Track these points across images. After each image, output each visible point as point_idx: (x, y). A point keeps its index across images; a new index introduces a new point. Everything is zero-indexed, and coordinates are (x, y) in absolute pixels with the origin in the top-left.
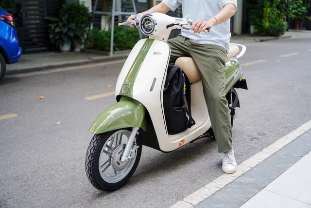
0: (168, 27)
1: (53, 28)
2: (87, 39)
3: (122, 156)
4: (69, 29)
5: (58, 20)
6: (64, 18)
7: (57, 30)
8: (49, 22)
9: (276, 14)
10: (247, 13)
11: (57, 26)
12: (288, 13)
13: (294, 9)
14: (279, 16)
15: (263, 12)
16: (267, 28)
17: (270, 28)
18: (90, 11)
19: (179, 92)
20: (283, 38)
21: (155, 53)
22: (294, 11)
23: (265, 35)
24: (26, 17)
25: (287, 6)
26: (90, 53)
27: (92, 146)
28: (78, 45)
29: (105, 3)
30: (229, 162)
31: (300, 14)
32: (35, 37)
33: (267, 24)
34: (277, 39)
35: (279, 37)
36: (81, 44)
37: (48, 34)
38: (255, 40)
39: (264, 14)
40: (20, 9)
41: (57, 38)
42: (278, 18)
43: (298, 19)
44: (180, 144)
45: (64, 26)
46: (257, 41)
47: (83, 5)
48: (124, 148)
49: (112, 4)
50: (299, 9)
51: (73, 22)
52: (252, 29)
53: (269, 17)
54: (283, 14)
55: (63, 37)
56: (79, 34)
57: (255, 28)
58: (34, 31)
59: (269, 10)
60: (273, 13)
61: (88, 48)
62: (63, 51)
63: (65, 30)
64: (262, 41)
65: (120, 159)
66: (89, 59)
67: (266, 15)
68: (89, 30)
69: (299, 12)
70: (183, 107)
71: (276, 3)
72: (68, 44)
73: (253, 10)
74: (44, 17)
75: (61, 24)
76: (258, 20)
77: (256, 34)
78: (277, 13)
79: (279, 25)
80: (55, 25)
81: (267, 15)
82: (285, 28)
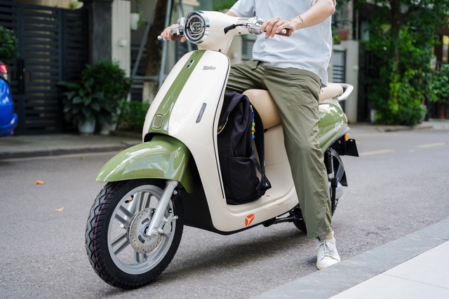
0: (226, 30)
1: (69, 97)
2: (121, 116)
3: (147, 228)
4: (94, 100)
5: (79, 86)
6: (87, 84)
7: (76, 101)
8: (64, 89)
9: (408, 93)
10: (366, 91)
11: (77, 95)
12: (426, 92)
13: (435, 88)
14: (413, 95)
15: (389, 89)
16: (396, 113)
17: (400, 113)
18: (128, 75)
19: (244, 132)
20: (420, 128)
21: (205, 68)
22: (436, 92)
23: (393, 124)
24: (30, 80)
25: (425, 82)
26: (124, 136)
27: (97, 204)
28: (106, 125)
29: (150, 64)
30: (327, 254)
31: (445, 95)
32: (42, 111)
33: (395, 108)
34: (410, 130)
35: (415, 127)
36: (110, 123)
37: (61, 106)
38: (377, 130)
39: (391, 92)
40: (23, 67)
41: (74, 112)
42: (412, 99)
43: (443, 103)
44: (246, 221)
45: (87, 95)
46: (380, 131)
47: (117, 66)
48: (152, 215)
49: (160, 66)
50: (443, 89)
51: (101, 91)
52: (373, 115)
53: (398, 97)
54: (419, 93)
55: (84, 111)
56: (108, 108)
57: (378, 113)
58: (42, 102)
59: (398, 86)
60: (403, 91)
61: (122, 130)
62: (83, 133)
63: (87, 101)
64: (388, 131)
65: (145, 232)
66: (122, 143)
67: (393, 92)
68: (125, 103)
69: (444, 93)
70: (251, 158)
71: (408, 76)
72: (92, 123)
73: (375, 87)
74: (58, 81)
75: (82, 93)
76: (381, 101)
77: (379, 122)
78: (410, 92)
79: (414, 109)
80: (73, 93)
81: (396, 94)
82: (423, 114)
